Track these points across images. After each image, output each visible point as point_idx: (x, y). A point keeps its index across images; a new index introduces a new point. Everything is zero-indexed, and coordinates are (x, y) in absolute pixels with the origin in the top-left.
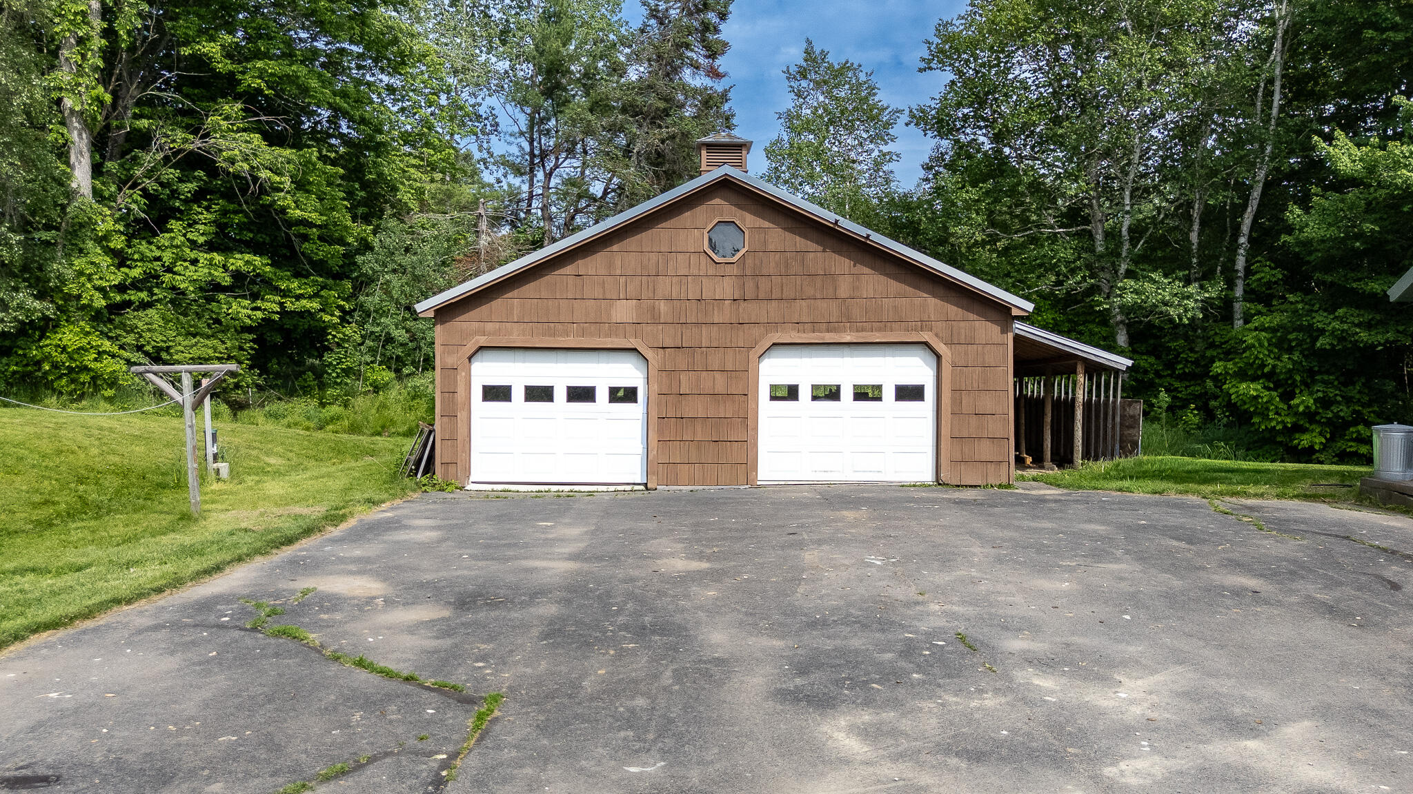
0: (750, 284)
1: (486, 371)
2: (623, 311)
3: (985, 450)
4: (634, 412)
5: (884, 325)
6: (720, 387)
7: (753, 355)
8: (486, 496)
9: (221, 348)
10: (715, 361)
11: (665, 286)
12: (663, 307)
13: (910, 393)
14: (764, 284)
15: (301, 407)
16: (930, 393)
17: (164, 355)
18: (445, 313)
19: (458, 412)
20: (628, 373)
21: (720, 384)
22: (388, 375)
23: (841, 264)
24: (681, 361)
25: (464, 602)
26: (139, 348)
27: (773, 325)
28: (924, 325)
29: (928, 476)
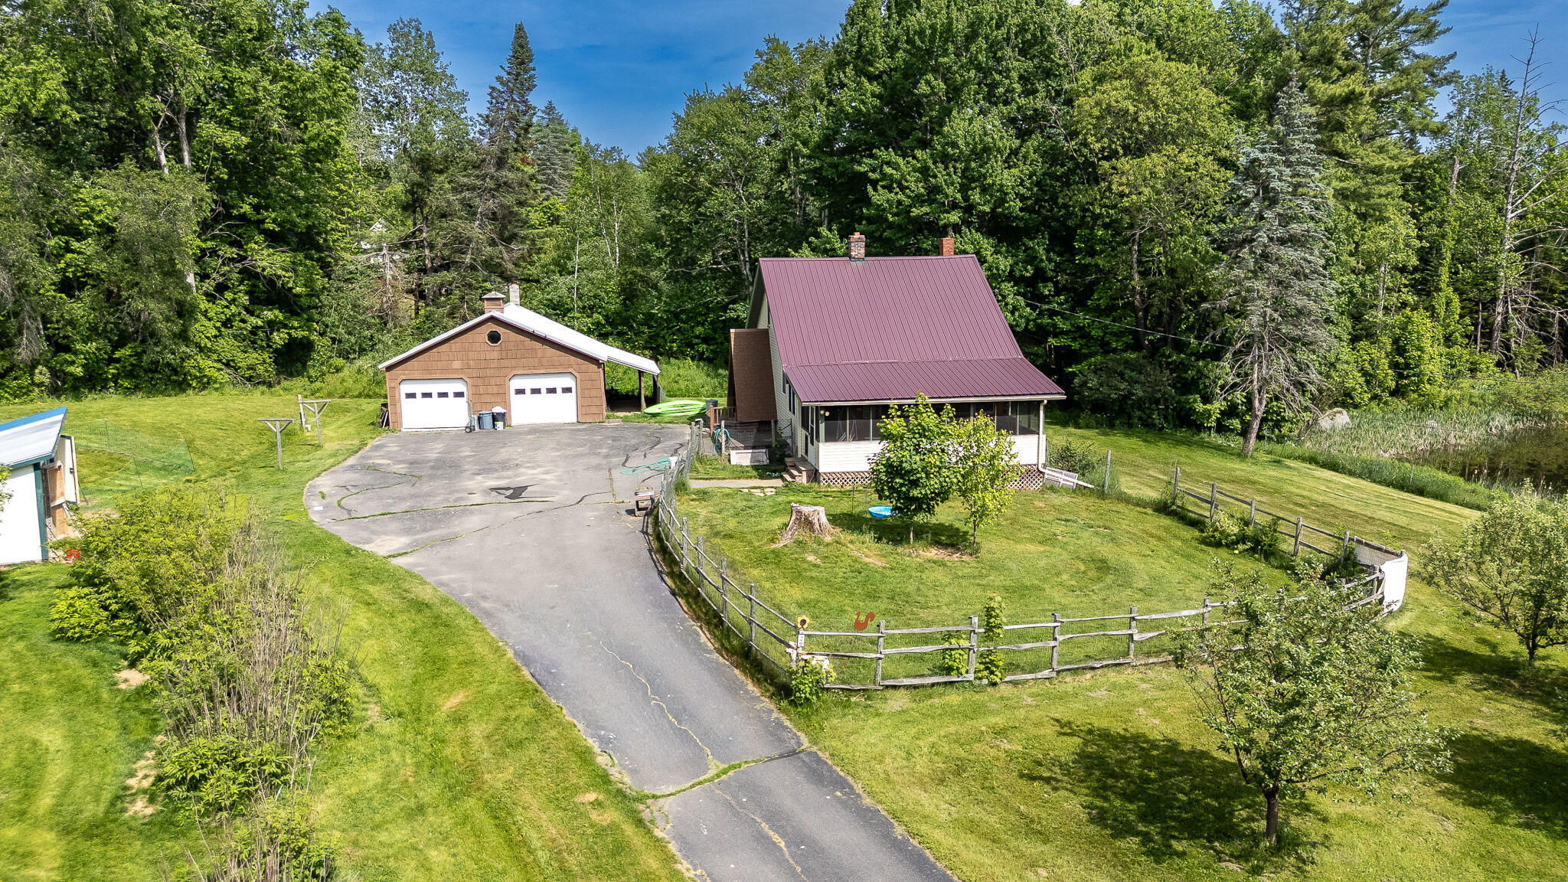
0: (504, 353)
1: (406, 388)
2: (457, 365)
3: (594, 410)
4: (463, 401)
5: (554, 366)
6: (495, 391)
7: (507, 379)
8: (410, 435)
9: (260, 358)
10: (493, 381)
11: (471, 355)
12: (471, 363)
13: (567, 390)
14: (509, 353)
15: (299, 382)
16: (574, 390)
17: (232, 364)
18: (389, 368)
19: (396, 403)
20: (460, 387)
21: (495, 390)
22: (340, 361)
23: (537, 345)
24: (479, 382)
25: (412, 463)
26: (220, 361)
27: (514, 368)
28: (570, 366)
29: (575, 421)
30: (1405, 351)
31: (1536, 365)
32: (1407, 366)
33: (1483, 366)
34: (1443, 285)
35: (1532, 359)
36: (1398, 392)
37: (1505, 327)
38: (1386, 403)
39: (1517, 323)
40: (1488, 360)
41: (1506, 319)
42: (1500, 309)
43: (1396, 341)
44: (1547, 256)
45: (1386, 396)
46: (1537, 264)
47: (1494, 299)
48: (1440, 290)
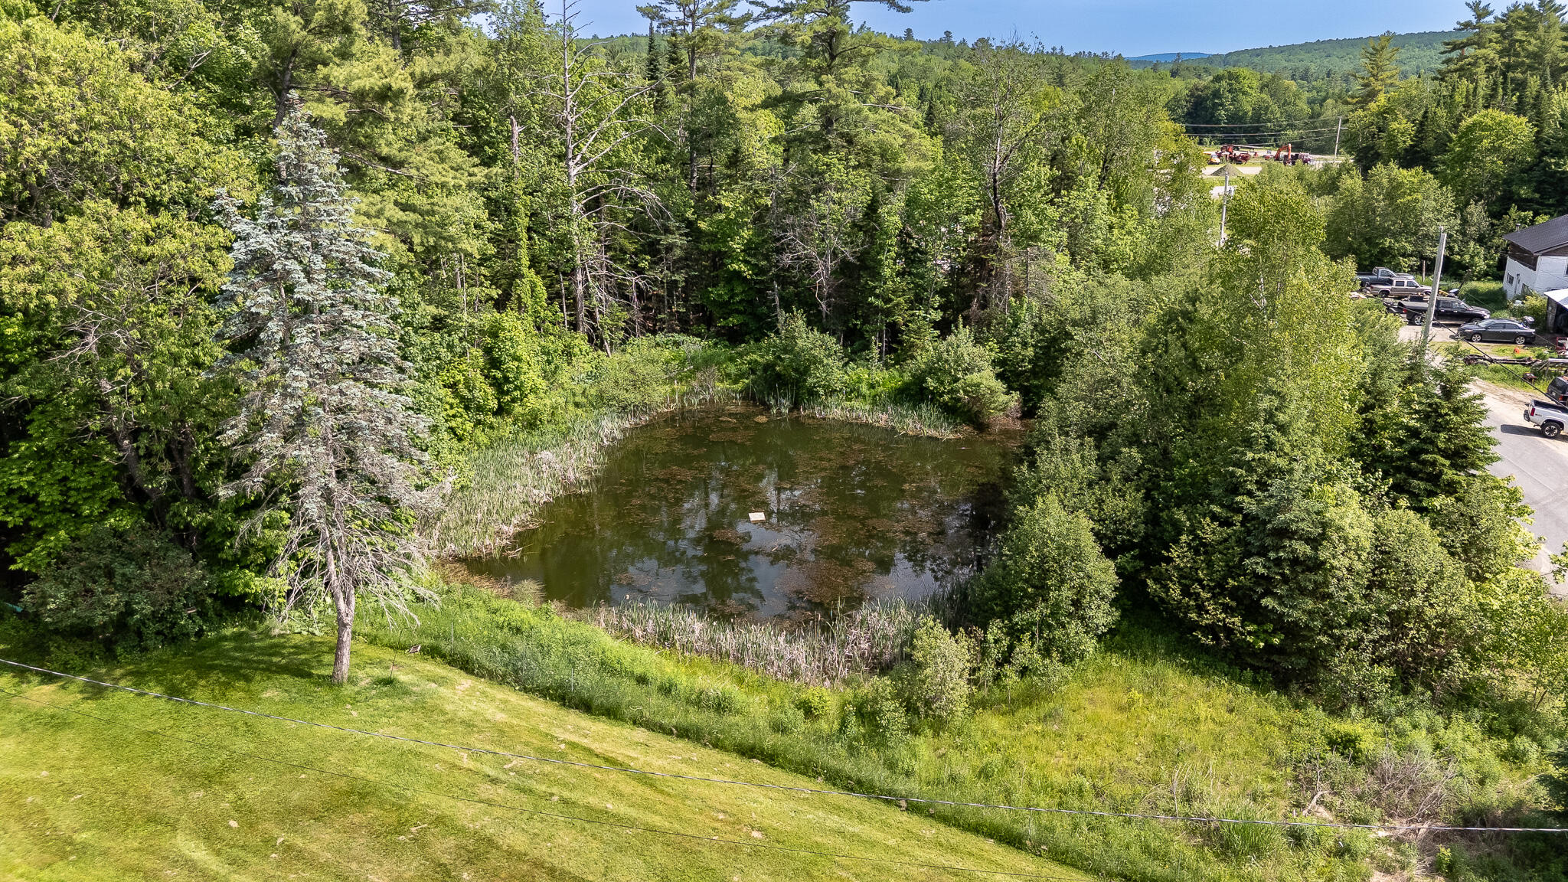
30: (501, 362)
31: (621, 334)
32: (506, 380)
33: (576, 350)
34: (525, 270)
35: (618, 328)
36: (501, 411)
37: (587, 295)
38: (492, 427)
39: (598, 293)
40: (580, 341)
41: (587, 288)
42: (579, 277)
43: (488, 351)
44: (613, 215)
45: (491, 419)
46: (606, 224)
47: (574, 270)
48: (523, 276)
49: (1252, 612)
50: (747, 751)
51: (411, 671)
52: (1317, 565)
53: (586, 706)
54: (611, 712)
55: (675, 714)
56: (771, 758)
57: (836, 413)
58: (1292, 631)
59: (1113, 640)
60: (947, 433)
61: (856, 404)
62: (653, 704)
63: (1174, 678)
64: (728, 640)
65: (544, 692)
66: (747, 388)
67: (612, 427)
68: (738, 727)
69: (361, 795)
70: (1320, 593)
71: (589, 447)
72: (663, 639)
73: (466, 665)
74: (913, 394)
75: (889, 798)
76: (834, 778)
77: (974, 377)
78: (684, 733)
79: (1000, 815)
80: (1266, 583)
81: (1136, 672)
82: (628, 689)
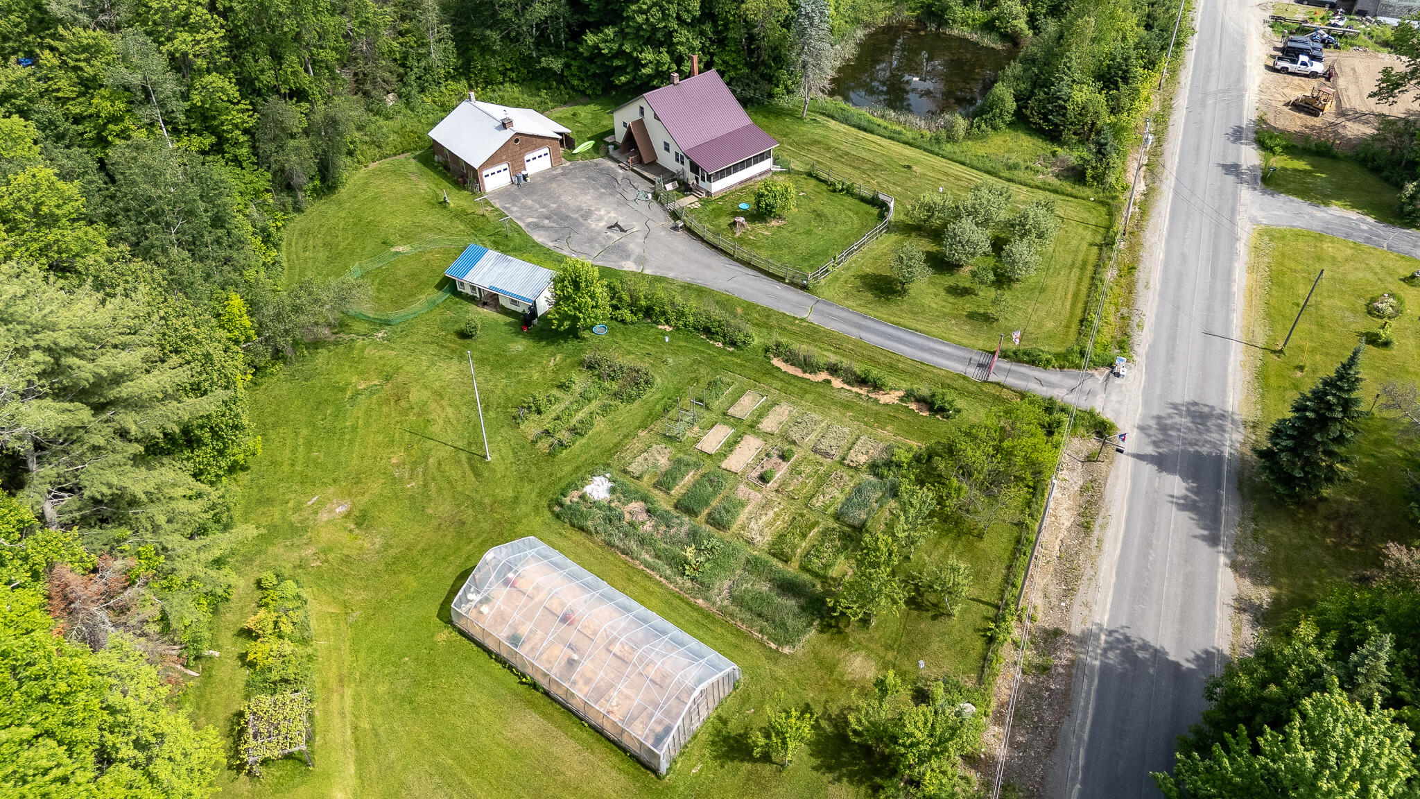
0: (521, 147)
11: (509, 152)
27: (526, 152)
29: (551, 166)
49: (1046, 119)
50: (905, 143)
51: (820, 118)
52: (1065, 108)
53: (865, 130)
54: (872, 132)
55: (887, 134)
56: (911, 145)
57: (956, 32)
58: (1057, 126)
59: (1011, 125)
60: (999, 46)
61: (965, 28)
62: (882, 131)
63: (1022, 136)
64: (902, 119)
65: (854, 126)
66: (917, 16)
67: (860, 34)
68: (904, 138)
69: (819, 142)
70: (1064, 115)
71: (852, 43)
72: (883, 117)
73: (833, 117)
74: (989, 27)
75: (937, 155)
76: (925, 150)
77: (1015, 22)
78: (890, 138)
79: (963, 159)
80: (1051, 111)
81: (1013, 134)
82: (875, 127)
